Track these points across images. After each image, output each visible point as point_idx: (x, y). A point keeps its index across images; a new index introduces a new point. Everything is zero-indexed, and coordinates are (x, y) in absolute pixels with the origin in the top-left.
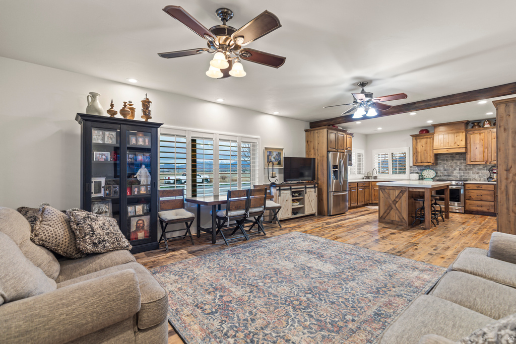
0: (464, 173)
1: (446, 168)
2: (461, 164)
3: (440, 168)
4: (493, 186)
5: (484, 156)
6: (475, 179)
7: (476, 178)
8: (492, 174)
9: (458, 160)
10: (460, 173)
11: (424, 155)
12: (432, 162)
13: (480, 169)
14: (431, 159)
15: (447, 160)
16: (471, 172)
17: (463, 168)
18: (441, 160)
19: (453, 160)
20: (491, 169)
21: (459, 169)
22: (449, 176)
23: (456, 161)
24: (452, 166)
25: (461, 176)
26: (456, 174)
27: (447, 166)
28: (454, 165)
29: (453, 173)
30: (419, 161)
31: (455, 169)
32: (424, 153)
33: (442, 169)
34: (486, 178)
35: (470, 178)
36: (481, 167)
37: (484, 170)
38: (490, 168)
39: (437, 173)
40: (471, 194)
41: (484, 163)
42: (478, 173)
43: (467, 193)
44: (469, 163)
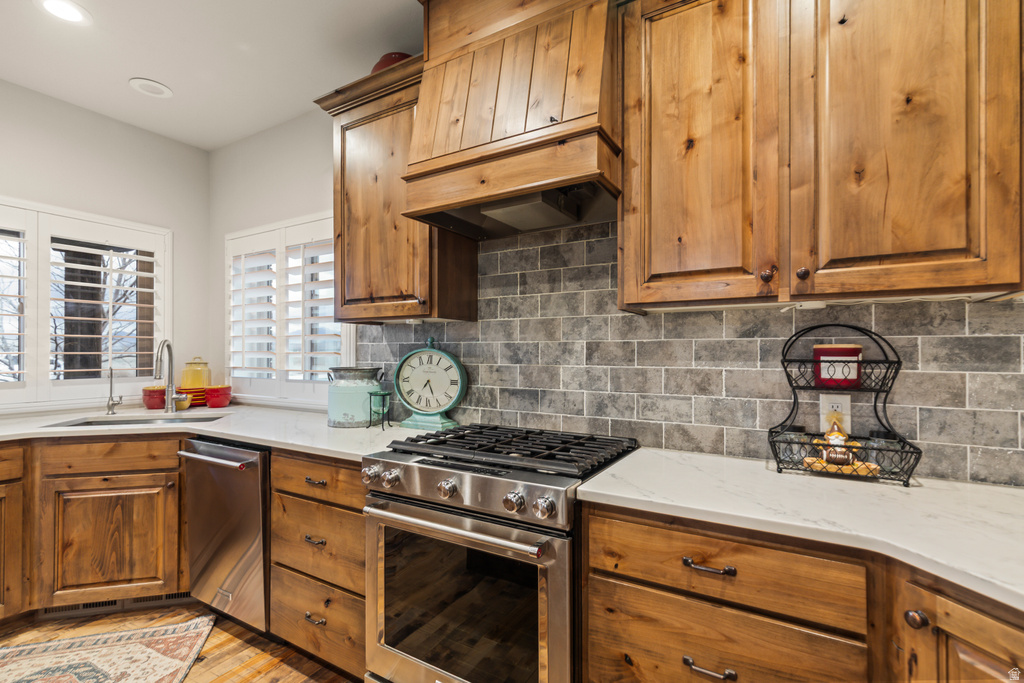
0: (615, 378)
1: (517, 339)
2: (600, 307)
3: (489, 339)
4: (852, 578)
5: (748, 220)
6: (684, 432)
7: (693, 426)
8: (804, 398)
9: (584, 276)
10: (592, 380)
11: (382, 241)
12: (420, 289)
13: (716, 353)
14: (412, 272)
15: (524, 283)
16: (657, 372)
17: (610, 338)
18: (497, 283)
19: (553, 280)
20: (798, 351)
21: (592, 349)
22: (533, 396)
23: (572, 287)
24: (549, 329)
25: (600, 408)
26: (573, 389)
27: (525, 326)
28: (563, 316)
29: (554, 376)
30: (360, 291)
31: (566, 350)
32: (382, 223)
33: (498, 344)
34: (760, 427)
35: (655, 418)
36: (725, 334)
37: (744, 355)
38: (788, 345)
39: (468, 377)
40: (638, 631)
41: (748, 285)
42: (702, 389)
43: (597, 619)
44: (633, 292)
